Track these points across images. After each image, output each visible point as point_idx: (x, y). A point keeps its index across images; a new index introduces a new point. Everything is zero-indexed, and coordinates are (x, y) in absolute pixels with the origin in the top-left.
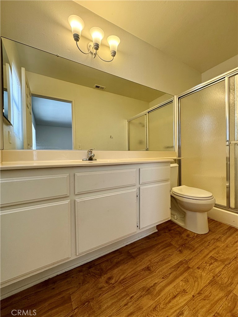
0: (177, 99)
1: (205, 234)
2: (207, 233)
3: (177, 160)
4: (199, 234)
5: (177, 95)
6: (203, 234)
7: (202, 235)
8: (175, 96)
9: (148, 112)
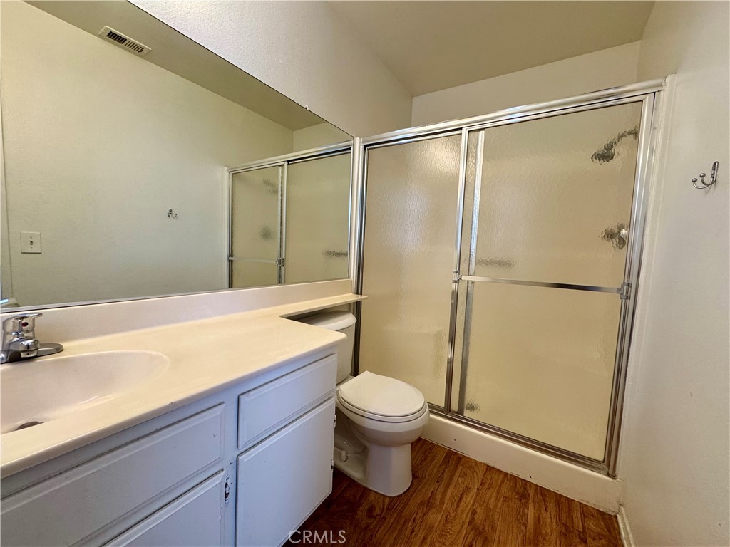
0: (362, 148)
1: (404, 493)
2: (408, 490)
3: (352, 305)
4: (394, 497)
5: (360, 138)
6: (401, 495)
7: (399, 496)
8: (357, 140)
9: (288, 161)
